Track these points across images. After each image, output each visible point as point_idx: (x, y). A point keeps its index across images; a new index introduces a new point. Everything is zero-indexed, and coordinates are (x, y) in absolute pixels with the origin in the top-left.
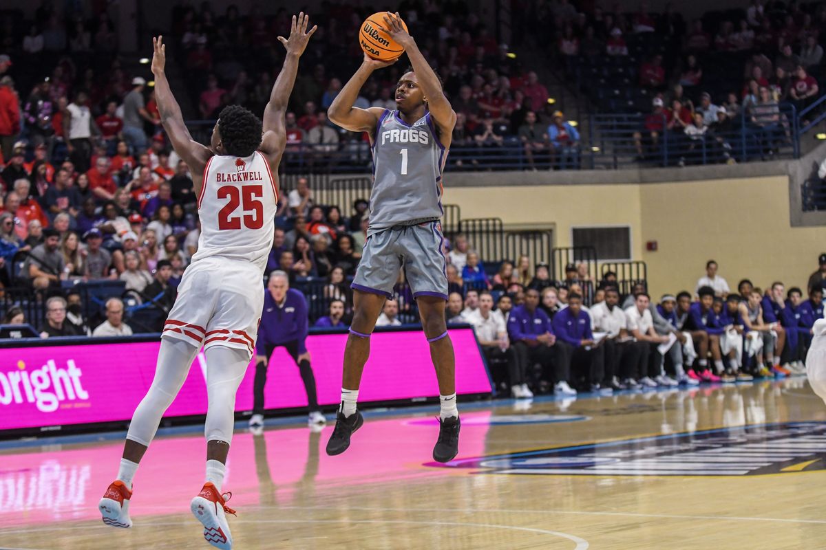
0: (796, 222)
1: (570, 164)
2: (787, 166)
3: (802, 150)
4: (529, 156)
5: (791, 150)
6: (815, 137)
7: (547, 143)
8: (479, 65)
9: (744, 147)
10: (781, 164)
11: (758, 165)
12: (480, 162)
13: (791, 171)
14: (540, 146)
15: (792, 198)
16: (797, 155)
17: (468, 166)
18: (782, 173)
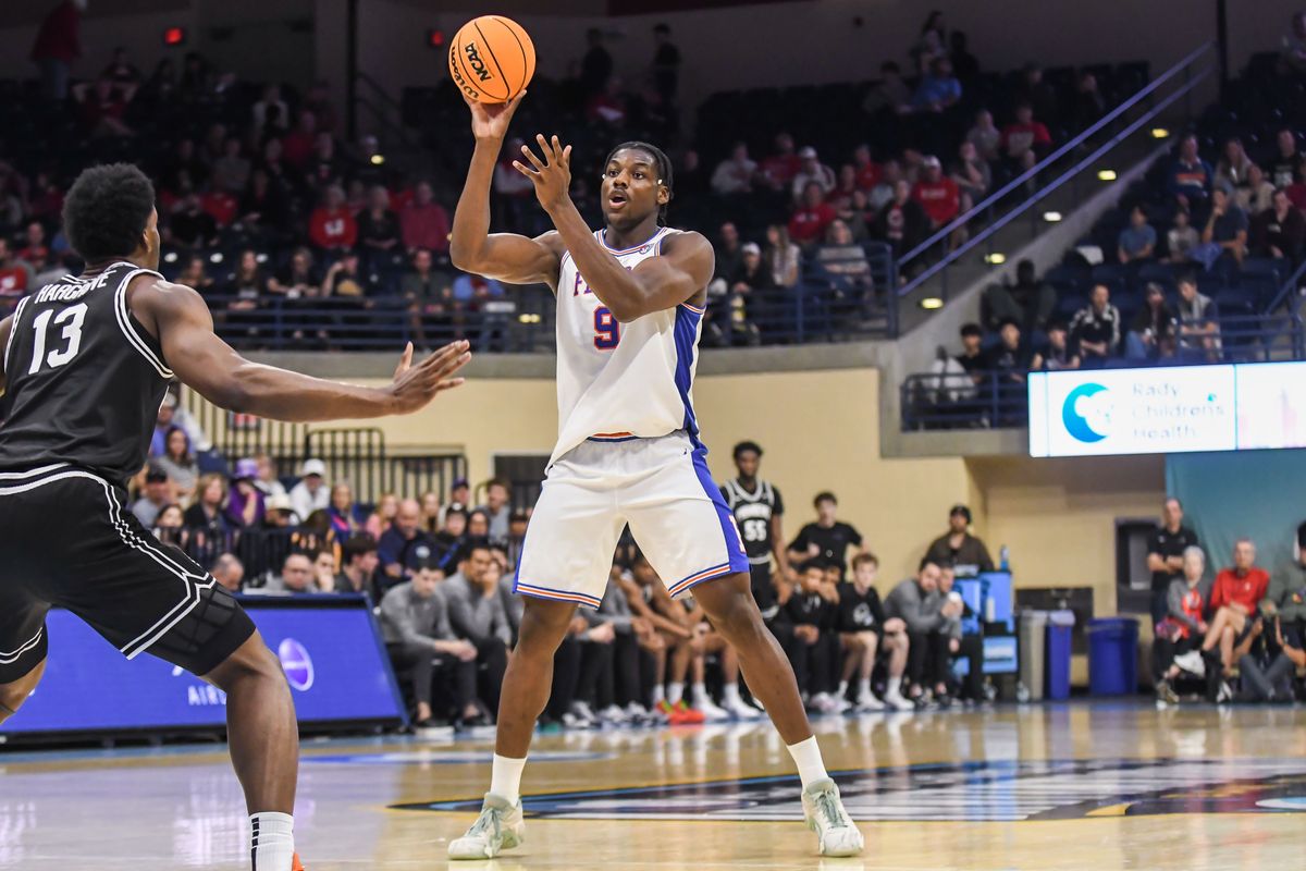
0: (889, 451)
1: (497, 342)
2: (875, 351)
3: (903, 326)
4: (416, 325)
5: (882, 324)
6: (919, 305)
7: (448, 304)
8: (324, 168)
9: (800, 318)
10: (865, 348)
11: (822, 350)
12: (333, 334)
13: (882, 359)
14: (437, 310)
15: (883, 408)
16: (893, 334)
17: (311, 341)
18: (866, 365)
